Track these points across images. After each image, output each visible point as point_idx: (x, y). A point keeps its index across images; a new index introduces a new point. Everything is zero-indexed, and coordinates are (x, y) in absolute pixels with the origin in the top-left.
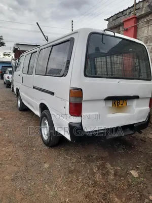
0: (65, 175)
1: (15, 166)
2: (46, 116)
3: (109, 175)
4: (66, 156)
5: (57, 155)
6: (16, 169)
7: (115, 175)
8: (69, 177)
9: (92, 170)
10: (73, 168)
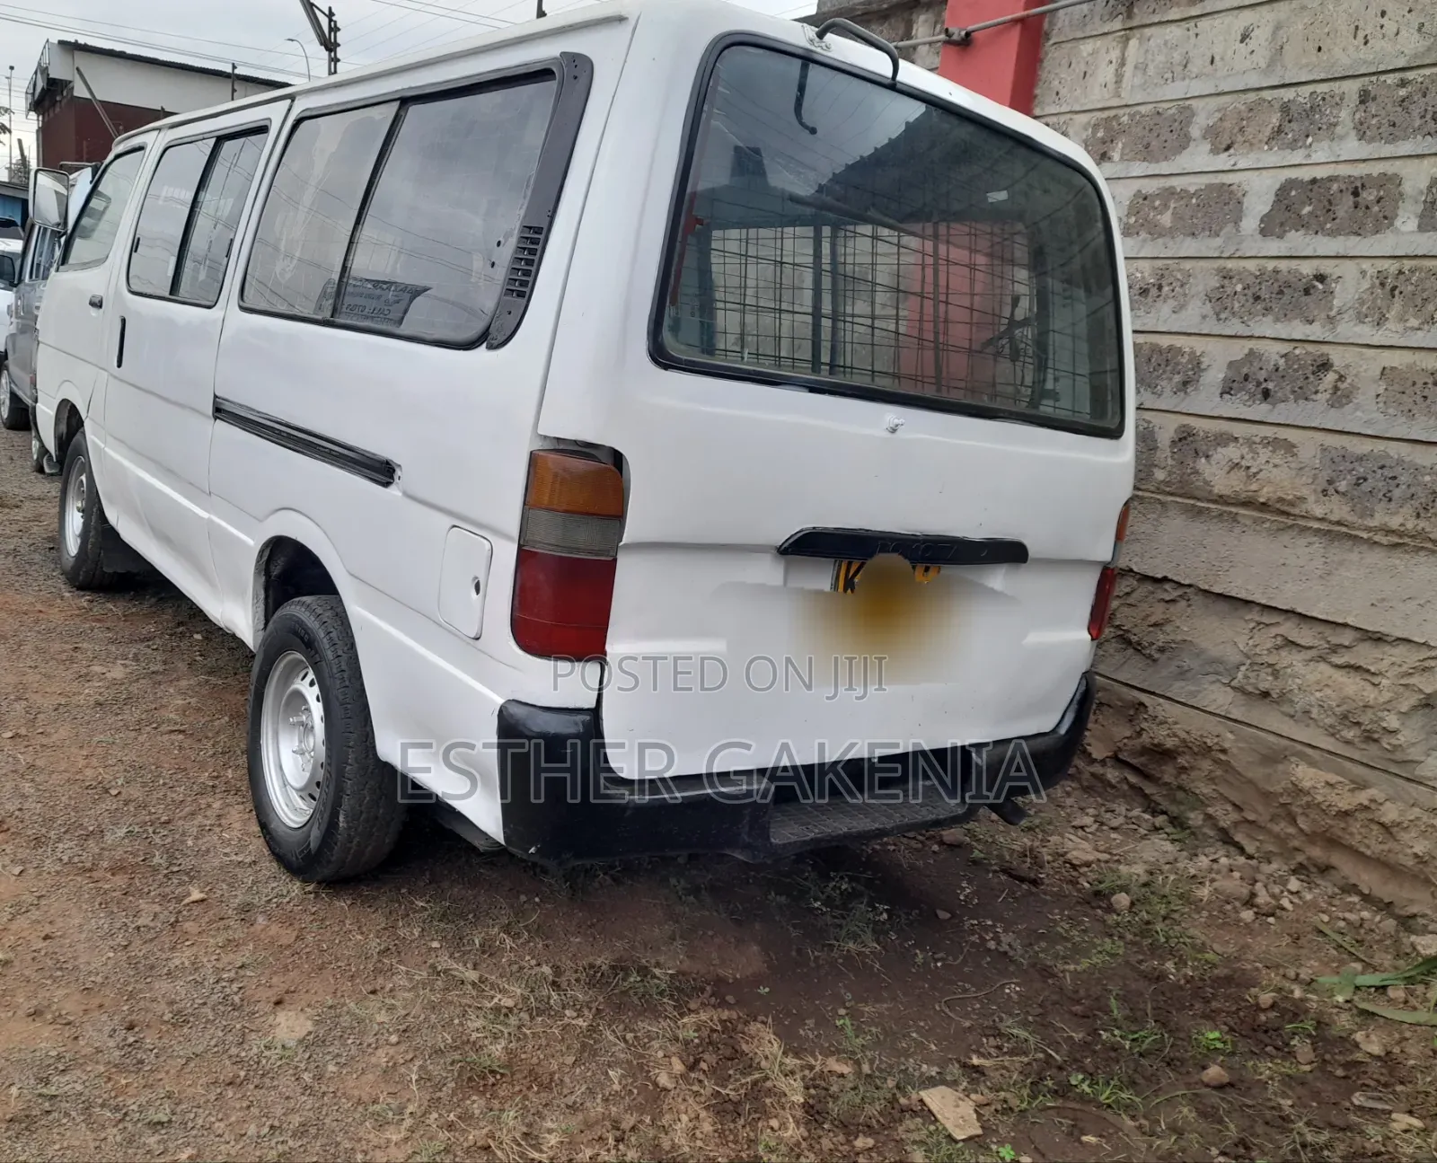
0: (435, 1103)
1: (36, 1014)
2: (308, 644)
3: (765, 1114)
4: (445, 962)
5: (374, 945)
6: (46, 1040)
7: (813, 1113)
8: (466, 1117)
9: (639, 1069)
10: (497, 1049)
